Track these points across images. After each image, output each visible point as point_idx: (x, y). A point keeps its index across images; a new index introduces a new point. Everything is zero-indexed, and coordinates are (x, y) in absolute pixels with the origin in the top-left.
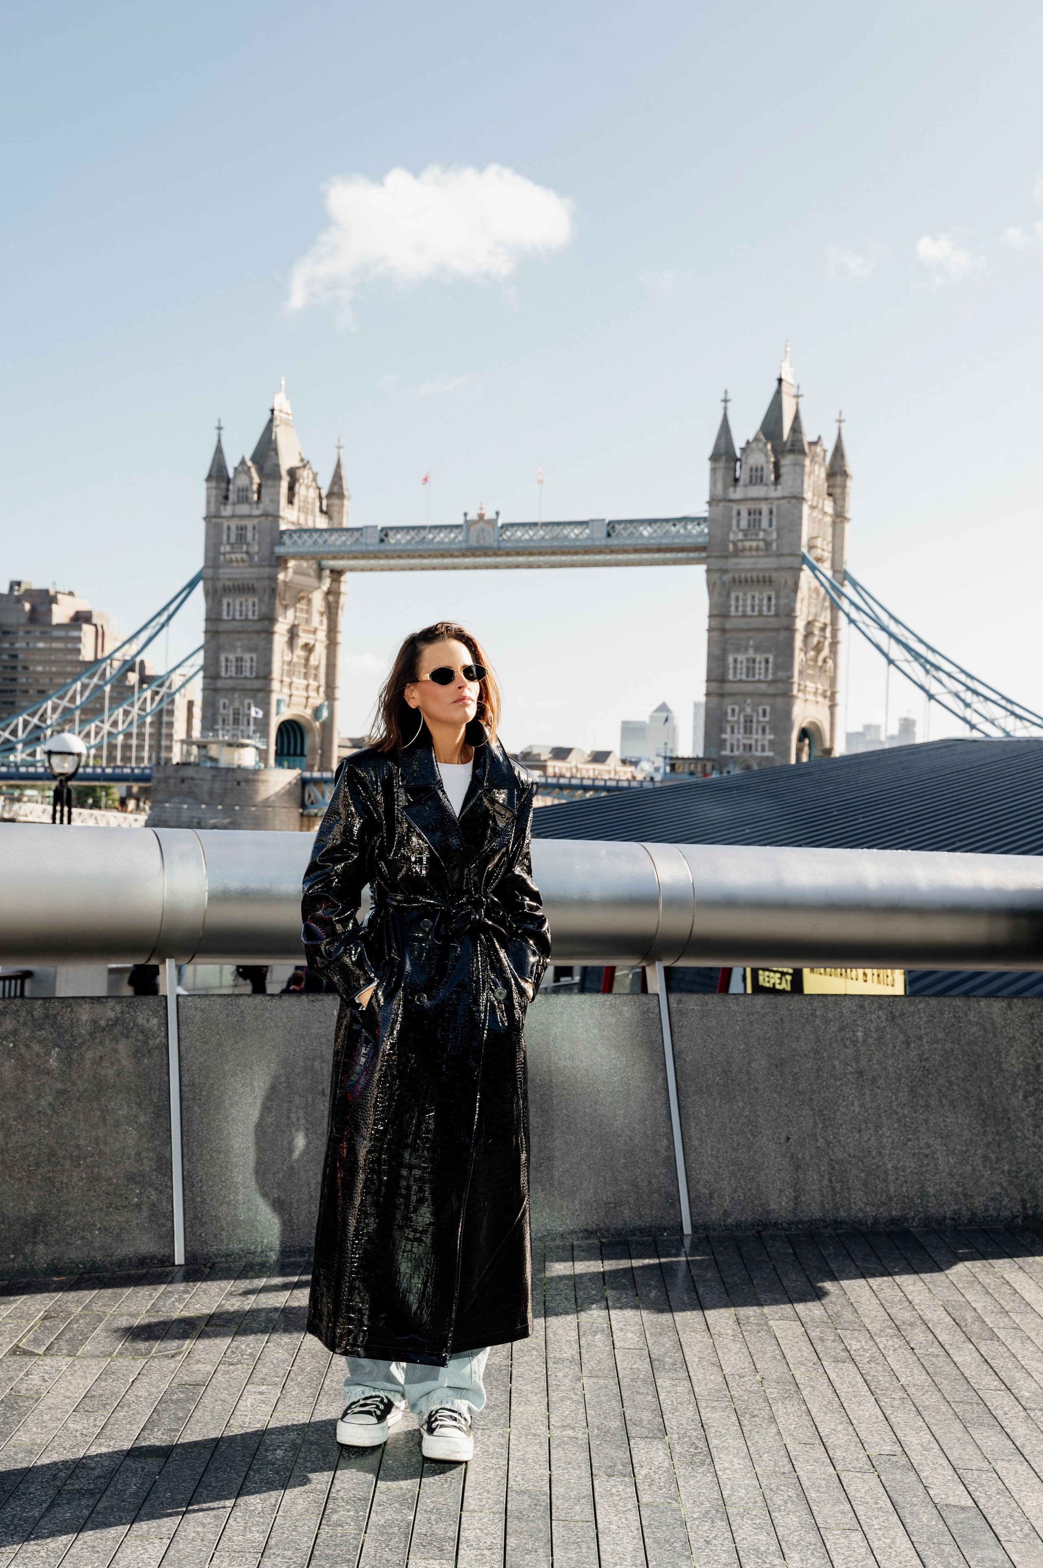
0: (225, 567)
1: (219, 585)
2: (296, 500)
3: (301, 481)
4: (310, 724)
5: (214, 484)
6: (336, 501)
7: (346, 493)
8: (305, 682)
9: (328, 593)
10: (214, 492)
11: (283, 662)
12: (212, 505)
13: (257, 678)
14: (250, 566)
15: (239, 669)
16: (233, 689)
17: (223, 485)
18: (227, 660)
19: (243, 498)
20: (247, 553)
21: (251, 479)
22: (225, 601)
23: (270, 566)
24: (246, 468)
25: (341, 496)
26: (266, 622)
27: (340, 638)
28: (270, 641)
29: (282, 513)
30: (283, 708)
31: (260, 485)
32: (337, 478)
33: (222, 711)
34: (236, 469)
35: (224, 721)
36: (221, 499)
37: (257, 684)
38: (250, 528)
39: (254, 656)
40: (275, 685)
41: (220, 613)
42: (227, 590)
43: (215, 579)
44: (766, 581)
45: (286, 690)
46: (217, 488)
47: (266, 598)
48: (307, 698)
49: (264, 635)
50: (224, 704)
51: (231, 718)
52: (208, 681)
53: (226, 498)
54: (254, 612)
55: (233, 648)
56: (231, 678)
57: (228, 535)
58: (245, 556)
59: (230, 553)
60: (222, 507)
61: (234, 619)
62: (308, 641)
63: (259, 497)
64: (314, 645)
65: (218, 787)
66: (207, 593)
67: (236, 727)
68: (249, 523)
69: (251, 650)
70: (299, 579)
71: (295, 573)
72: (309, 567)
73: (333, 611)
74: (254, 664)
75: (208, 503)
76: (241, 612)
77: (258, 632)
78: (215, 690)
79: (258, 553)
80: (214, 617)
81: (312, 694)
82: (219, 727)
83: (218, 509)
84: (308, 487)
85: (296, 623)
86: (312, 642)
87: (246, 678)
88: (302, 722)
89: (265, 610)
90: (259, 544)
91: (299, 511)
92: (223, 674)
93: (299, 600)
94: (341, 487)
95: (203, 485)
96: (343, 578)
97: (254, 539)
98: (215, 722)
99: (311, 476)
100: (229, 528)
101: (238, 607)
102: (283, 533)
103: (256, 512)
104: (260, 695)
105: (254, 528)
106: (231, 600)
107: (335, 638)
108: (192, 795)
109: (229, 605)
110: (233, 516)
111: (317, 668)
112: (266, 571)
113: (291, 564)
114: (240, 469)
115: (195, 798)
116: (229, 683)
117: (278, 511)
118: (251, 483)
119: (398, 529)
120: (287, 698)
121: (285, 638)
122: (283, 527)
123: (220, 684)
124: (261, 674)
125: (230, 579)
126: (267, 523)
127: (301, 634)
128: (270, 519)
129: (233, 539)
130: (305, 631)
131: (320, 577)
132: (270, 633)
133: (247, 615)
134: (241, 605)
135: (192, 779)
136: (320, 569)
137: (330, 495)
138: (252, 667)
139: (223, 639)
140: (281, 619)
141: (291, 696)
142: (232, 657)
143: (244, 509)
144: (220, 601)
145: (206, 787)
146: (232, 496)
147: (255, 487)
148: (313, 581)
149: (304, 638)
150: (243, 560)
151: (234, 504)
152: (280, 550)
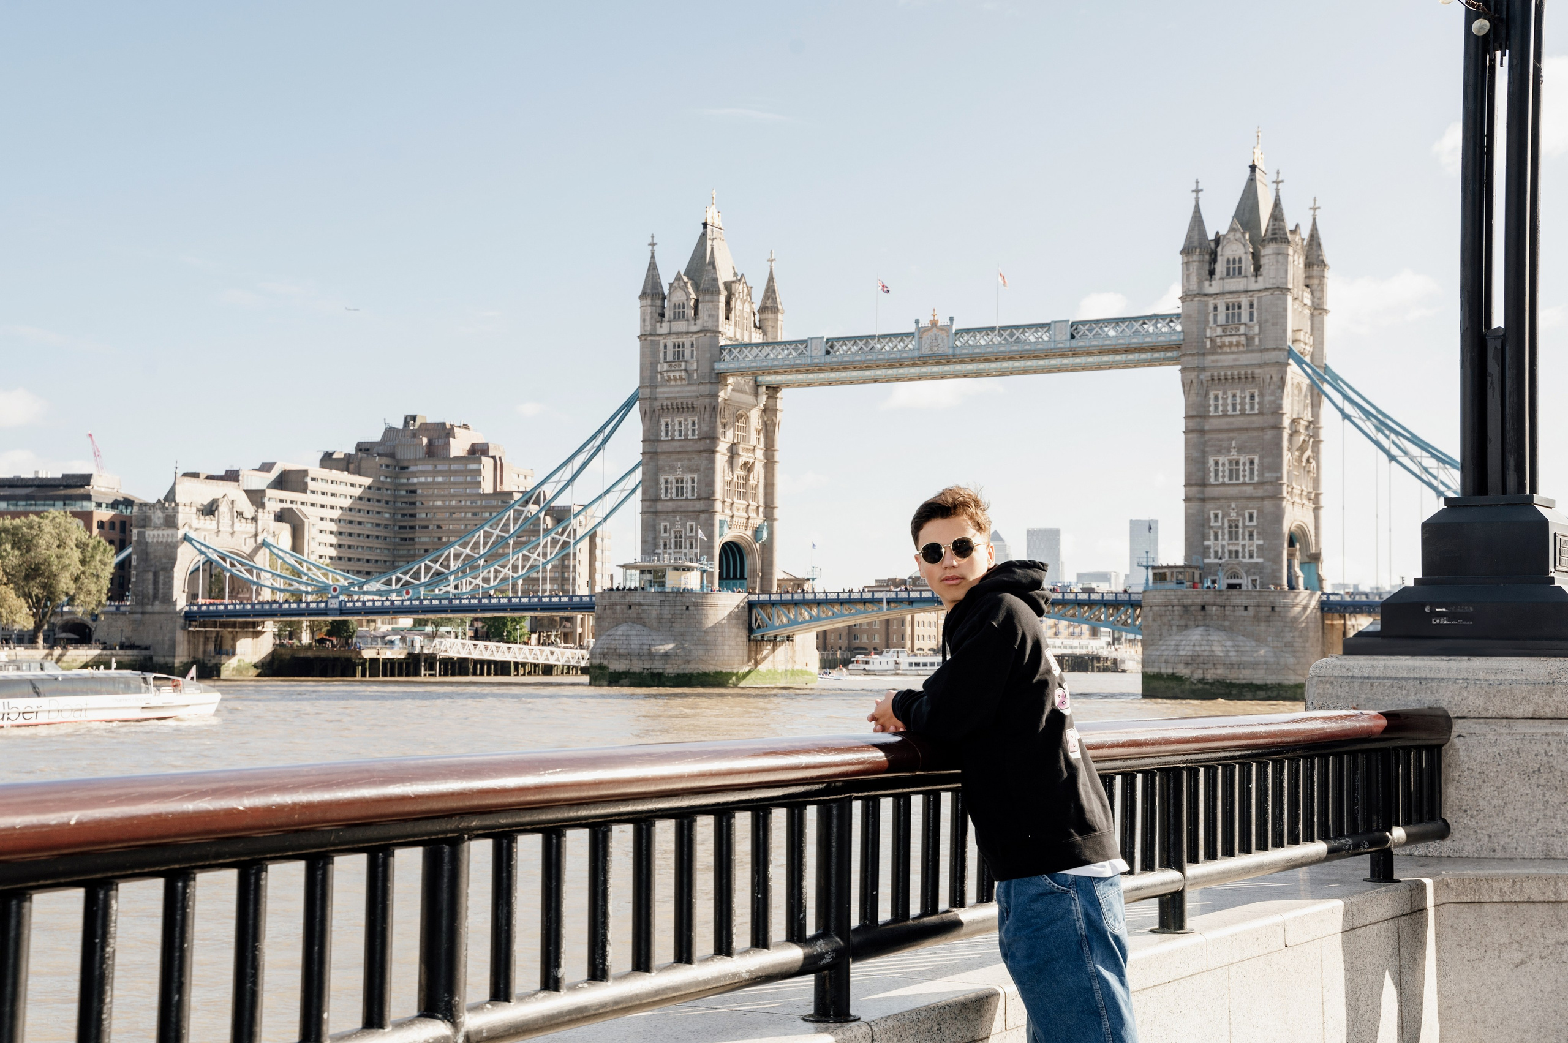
0: (662, 386)
1: (657, 405)
2: (732, 316)
3: (737, 295)
4: (750, 546)
5: (649, 302)
6: (769, 316)
7: (780, 307)
8: (746, 503)
9: (764, 411)
10: (649, 310)
11: (724, 481)
12: (648, 323)
13: (699, 499)
14: (689, 384)
15: (680, 490)
16: (674, 512)
17: (659, 302)
18: (667, 482)
19: (679, 315)
20: (686, 370)
21: (688, 294)
22: (663, 422)
23: (710, 383)
24: (682, 284)
25: (775, 310)
26: (708, 441)
27: (778, 456)
28: (712, 461)
29: (721, 329)
30: (726, 529)
31: (697, 301)
32: (770, 292)
33: (663, 534)
34: (671, 285)
35: (665, 545)
36: (656, 316)
37: (700, 505)
38: (687, 345)
39: (696, 476)
40: (718, 506)
41: (658, 434)
42: (665, 410)
43: (652, 398)
44: (1249, 379)
45: (728, 512)
46: (652, 306)
47: (707, 416)
48: (748, 519)
49: (705, 455)
50: (665, 527)
51: (673, 541)
52: (648, 503)
53: (662, 315)
54: (694, 430)
55: (673, 469)
56: (671, 499)
57: (665, 353)
58: (683, 373)
59: (667, 371)
60: (658, 325)
61: (673, 439)
62: (747, 460)
63: (696, 313)
64: (753, 464)
65: (667, 611)
66: (644, 414)
67: (678, 550)
68: (686, 340)
69: (692, 471)
70: (738, 396)
71: (733, 390)
72: (747, 383)
73: (770, 428)
74: (696, 485)
75: (644, 321)
76: (680, 431)
77: (700, 452)
78: (656, 513)
79: (697, 370)
80: (652, 438)
81: (753, 515)
82: (660, 551)
83: (654, 327)
84: (744, 302)
85: (736, 441)
86: (751, 461)
87: (687, 499)
88: (743, 543)
89: (705, 428)
90: (698, 361)
91: (736, 326)
92: (663, 496)
93: (738, 418)
94: (775, 301)
95: (638, 303)
96: (779, 395)
97: (692, 357)
98: (656, 546)
99: (746, 290)
100: (665, 347)
101: (677, 427)
102: (723, 348)
103: (694, 329)
104: (703, 516)
105: (692, 345)
106: (669, 420)
107: (773, 456)
108: (639, 620)
109: (667, 425)
110: (669, 334)
111: (755, 488)
112: (706, 389)
113: (730, 380)
114: (676, 284)
115: (644, 624)
116: (670, 505)
117: (718, 326)
118: (688, 299)
119: (844, 340)
120: (728, 519)
121: (726, 458)
122: (722, 342)
123: (660, 506)
124: (704, 495)
125: (667, 399)
126: (705, 339)
127: (741, 453)
128: (709, 334)
129: (670, 358)
130: (745, 449)
131: (756, 394)
132: (713, 452)
133: (686, 435)
134: (680, 423)
135: (640, 604)
136: (757, 385)
137: (763, 309)
138: (693, 487)
139: (662, 461)
140: (722, 439)
141: (732, 517)
142: (672, 478)
143: (681, 326)
144: (659, 421)
145: (654, 613)
146: (668, 313)
147: (692, 303)
148: (749, 399)
149: (744, 457)
150: (681, 378)
151: (670, 321)
152: (719, 366)
